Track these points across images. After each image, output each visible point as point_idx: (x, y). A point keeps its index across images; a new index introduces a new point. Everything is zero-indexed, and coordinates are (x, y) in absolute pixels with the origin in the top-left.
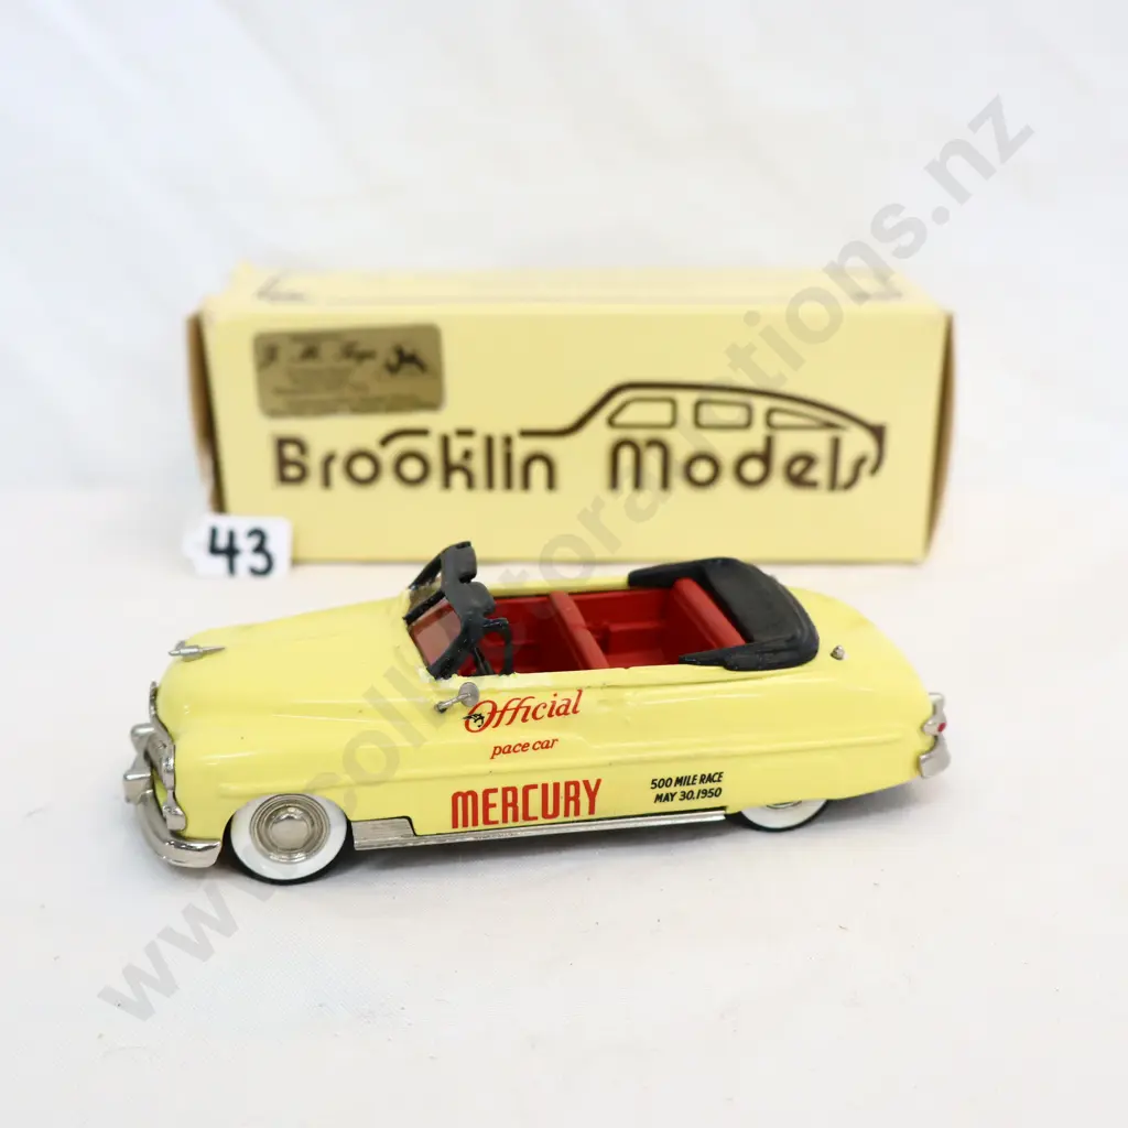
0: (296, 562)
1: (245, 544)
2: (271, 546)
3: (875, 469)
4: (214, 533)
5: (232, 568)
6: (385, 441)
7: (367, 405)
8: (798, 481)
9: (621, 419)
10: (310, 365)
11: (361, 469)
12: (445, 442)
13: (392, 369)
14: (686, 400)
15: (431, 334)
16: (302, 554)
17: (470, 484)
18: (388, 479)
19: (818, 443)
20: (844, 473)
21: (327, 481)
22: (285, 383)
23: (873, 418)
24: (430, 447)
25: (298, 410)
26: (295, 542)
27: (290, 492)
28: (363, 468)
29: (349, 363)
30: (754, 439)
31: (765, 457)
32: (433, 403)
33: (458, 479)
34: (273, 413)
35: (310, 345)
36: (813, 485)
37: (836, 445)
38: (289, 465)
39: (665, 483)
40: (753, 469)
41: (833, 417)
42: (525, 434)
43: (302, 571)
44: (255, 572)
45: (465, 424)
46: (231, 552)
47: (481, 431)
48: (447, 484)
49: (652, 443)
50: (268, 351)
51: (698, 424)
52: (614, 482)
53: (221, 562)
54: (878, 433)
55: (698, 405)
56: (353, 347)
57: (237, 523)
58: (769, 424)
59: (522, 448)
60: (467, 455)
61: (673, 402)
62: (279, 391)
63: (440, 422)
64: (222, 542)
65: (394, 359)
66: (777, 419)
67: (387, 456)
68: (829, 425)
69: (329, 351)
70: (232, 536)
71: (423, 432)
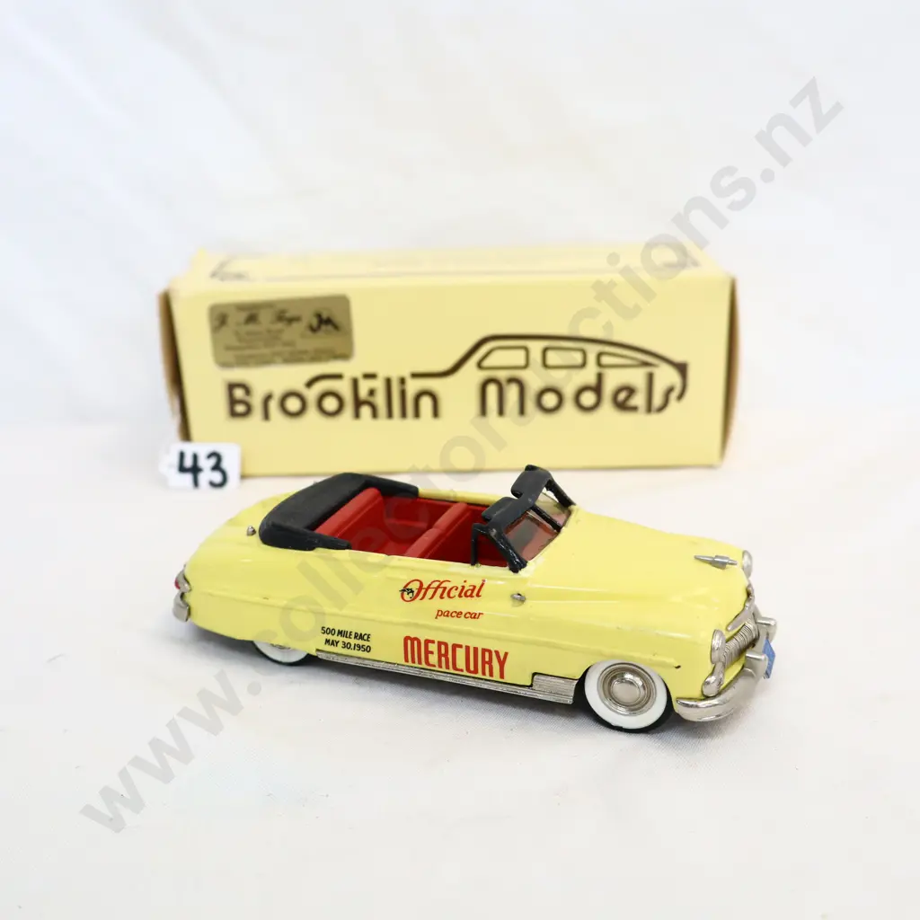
0: (243, 477)
1: (206, 464)
2: (224, 465)
3: (680, 397)
4: (182, 455)
5: (196, 483)
6: (310, 384)
7: (296, 357)
8: (622, 406)
9: (486, 363)
10: (251, 327)
11: (292, 405)
12: (355, 383)
13: (313, 330)
14: (536, 347)
15: (342, 302)
16: (250, 470)
17: (375, 414)
18: (312, 412)
19: (636, 377)
20: (658, 400)
21: (266, 416)
22: (234, 342)
23: (678, 358)
24: (344, 387)
25: (243, 362)
26: (243, 463)
27: (240, 424)
28: (293, 404)
29: (280, 326)
30: (588, 376)
31: (597, 389)
32: (345, 356)
33: (366, 411)
34: (225, 365)
35: (251, 313)
36: (635, 409)
37: (650, 377)
38: (238, 403)
39: (522, 411)
40: (588, 398)
41: (648, 358)
42: (415, 376)
43: (249, 483)
44: (213, 484)
45: (370, 370)
46: (195, 470)
47: (382, 375)
48: (357, 415)
49: (511, 380)
50: (220, 318)
51: (545, 365)
52: (483, 410)
53: (187, 478)
54: (682, 369)
55: (545, 351)
56: (284, 314)
57: (199, 447)
58: (599, 364)
59: (413, 387)
60: (372, 392)
61: (526, 349)
62: (228, 348)
63: (350, 369)
64: (188, 463)
65: (315, 322)
66: (606, 360)
67: (312, 394)
68: (646, 364)
69: (265, 317)
70: (195, 457)
71: (338, 377)
